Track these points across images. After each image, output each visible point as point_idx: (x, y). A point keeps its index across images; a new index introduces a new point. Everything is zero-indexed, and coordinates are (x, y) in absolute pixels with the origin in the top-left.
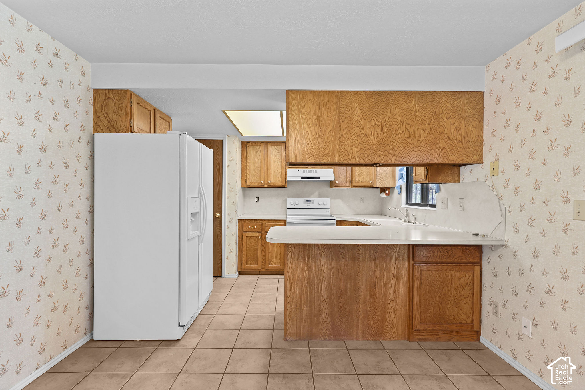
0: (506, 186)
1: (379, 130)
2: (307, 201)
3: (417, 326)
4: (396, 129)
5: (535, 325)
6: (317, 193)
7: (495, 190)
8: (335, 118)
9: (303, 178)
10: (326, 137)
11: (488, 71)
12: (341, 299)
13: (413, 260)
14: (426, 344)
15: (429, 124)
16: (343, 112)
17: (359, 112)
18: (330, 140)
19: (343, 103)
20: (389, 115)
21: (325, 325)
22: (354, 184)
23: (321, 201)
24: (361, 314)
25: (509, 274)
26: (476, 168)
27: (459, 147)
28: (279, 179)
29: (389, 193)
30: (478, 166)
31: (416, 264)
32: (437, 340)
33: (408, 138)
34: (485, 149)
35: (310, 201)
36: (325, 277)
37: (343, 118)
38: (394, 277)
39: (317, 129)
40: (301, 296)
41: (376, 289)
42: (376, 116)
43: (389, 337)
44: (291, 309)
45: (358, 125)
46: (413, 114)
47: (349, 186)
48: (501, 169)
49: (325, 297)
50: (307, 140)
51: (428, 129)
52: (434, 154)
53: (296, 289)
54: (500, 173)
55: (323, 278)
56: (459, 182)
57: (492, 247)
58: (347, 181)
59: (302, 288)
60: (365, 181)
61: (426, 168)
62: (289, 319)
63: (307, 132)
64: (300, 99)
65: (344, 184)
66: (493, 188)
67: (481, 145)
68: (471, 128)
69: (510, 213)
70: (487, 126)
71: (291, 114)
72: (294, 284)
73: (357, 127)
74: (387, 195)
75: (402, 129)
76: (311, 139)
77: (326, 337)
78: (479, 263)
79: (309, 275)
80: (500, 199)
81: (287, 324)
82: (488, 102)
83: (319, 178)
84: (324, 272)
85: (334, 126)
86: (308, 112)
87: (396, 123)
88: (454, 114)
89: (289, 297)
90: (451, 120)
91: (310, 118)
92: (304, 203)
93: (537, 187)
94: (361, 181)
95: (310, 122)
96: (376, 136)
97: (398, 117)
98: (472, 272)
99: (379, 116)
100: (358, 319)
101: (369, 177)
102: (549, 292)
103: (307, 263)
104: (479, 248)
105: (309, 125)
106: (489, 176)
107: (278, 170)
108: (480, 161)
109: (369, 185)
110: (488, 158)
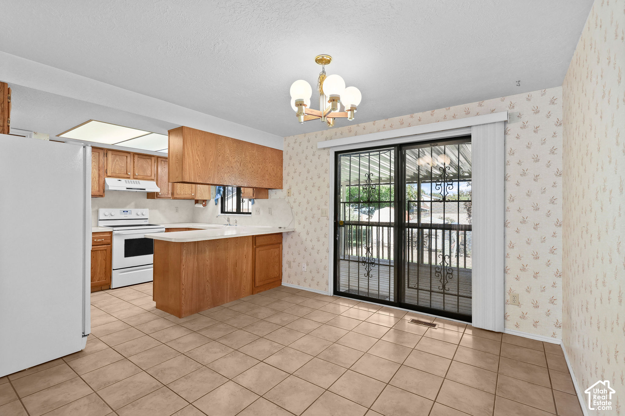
0: (295, 202)
1: (239, 165)
2: (124, 212)
3: (257, 285)
4: (247, 165)
5: (308, 265)
6: (133, 204)
7: (289, 204)
8: (215, 153)
9: (127, 188)
10: (209, 165)
11: (285, 140)
12: (218, 278)
13: (255, 245)
14: (261, 293)
15: (262, 165)
16: (219, 150)
17: (228, 151)
18: (211, 168)
19: (220, 144)
20: (244, 156)
21: (208, 298)
22: (175, 196)
23: (139, 211)
24: (229, 286)
25: (296, 245)
26: (279, 192)
27: (274, 179)
28: (95, 188)
29: (205, 204)
30: (280, 190)
31: (258, 247)
32: (265, 290)
33: (253, 171)
34: (284, 182)
35: (127, 212)
36: (208, 265)
37: (220, 154)
38: (245, 257)
39: (203, 159)
40: (193, 281)
41: (236, 266)
42: (237, 156)
43: (243, 296)
44: (185, 293)
45: (227, 160)
46: (255, 157)
47: (170, 198)
48: (292, 193)
49: (208, 279)
50: (197, 166)
51: (261, 168)
52: (264, 182)
53: (189, 277)
54: (292, 196)
55: (207, 265)
56: (268, 198)
57: (288, 233)
58: (168, 193)
59: (193, 276)
60: (186, 194)
61: (253, 189)
62: (184, 301)
63: (197, 160)
64: (192, 134)
65: (166, 196)
66: (288, 202)
67: (281, 179)
68: (278, 170)
69: (296, 215)
70: (285, 170)
71: (186, 145)
72: (187, 274)
73: (227, 161)
74: (204, 206)
75: (250, 165)
76: (200, 166)
77: (209, 307)
78: (281, 243)
79: (198, 265)
80: (292, 208)
81: (183, 305)
82: (285, 157)
83: (144, 189)
84: (207, 261)
85: (214, 158)
86: (198, 145)
87: (247, 162)
88: (272, 160)
89: (184, 284)
90: (270, 164)
91: (199, 150)
92: (121, 213)
93: (308, 203)
94: (182, 193)
95: (199, 153)
96: (237, 168)
97: (248, 158)
98: (278, 249)
99: (239, 155)
100: (227, 289)
101: (191, 190)
102: (313, 249)
103: (197, 256)
104: (281, 234)
105: (199, 155)
106: (286, 196)
107: (95, 178)
108: (281, 188)
109: (191, 197)
110: (285, 187)
